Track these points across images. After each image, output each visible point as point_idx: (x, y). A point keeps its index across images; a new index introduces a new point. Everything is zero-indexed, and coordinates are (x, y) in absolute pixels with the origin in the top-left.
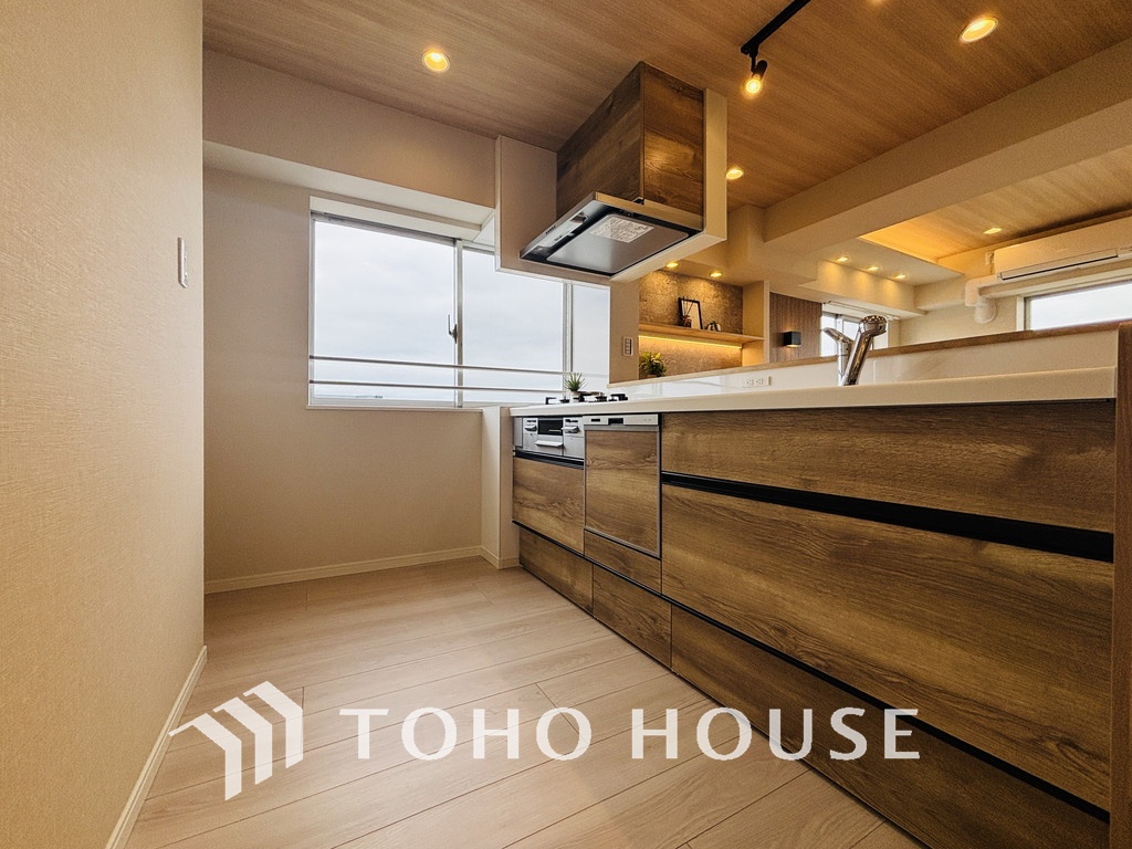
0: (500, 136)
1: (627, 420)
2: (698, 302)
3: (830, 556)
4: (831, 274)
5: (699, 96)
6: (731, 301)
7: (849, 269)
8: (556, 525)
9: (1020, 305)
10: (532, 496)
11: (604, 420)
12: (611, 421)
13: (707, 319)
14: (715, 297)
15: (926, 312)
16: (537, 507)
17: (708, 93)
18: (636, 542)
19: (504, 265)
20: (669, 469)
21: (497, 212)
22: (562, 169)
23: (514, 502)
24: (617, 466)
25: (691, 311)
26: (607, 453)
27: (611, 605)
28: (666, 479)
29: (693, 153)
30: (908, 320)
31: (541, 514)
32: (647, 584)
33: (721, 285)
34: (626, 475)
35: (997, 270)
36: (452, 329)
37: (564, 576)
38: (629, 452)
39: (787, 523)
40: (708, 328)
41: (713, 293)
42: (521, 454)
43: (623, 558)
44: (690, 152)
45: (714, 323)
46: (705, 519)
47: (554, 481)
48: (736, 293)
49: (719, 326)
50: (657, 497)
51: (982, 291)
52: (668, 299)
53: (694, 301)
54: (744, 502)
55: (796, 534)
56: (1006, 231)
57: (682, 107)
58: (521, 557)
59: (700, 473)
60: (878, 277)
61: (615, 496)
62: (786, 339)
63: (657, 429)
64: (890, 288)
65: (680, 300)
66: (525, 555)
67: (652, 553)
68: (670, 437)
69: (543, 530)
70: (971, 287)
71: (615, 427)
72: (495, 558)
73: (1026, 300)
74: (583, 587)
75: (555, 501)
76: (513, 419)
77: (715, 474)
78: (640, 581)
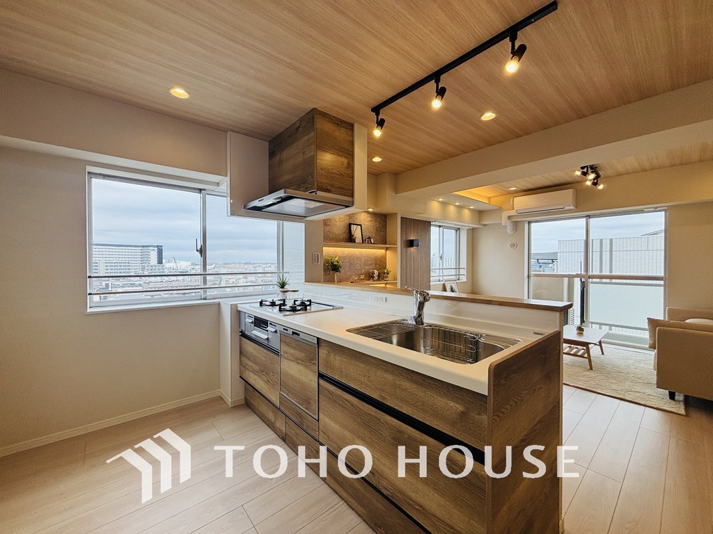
0: (229, 132)
1: (302, 336)
2: (361, 225)
3: (392, 438)
4: (435, 207)
5: (350, 127)
6: (380, 223)
7: (444, 204)
8: (264, 386)
9: (526, 226)
10: (250, 364)
11: (290, 332)
12: (294, 333)
13: (366, 234)
14: (370, 221)
15: (485, 225)
16: (254, 372)
17: (356, 126)
18: (307, 408)
19: (233, 213)
20: (323, 371)
21: (228, 179)
22: (272, 154)
23: (240, 364)
24: (297, 360)
25: (357, 232)
26: (292, 351)
27: (295, 439)
28: (321, 376)
29: (347, 161)
30: (476, 228)
31: (256, 377)
32: (312, 433)
33: (375, 215)
34: (301, 368)
35: (515, 209)
36: (199, 248)
37: (270, 416)
38: (303, 354)
39: (375, 417)
40: (366, 241)
41: (369, 219)
42: (243, 335)
43: (300, 416)
44: (345, 161)
45: (369, 238)
46: (339, 404)
47: (263, 358)
48: (382, 219)
49: (372, 240)
50: (316, 385)
51: (509, 217)
52: (342, 224)
53: (358, 225)
54: (357, 400)
55: (378, 423)
56: (519, 189)
57: (340, 134)
58: (245, 398)
59: (337, 377)
60: (460, 208)
61: (296, 378)
62: (411, 244)
63: (317, 346)
64: (466, 212)
65: (350, 225)
66: (248, 398)
67: (314, 416)
68: (323, 352)
69: (258, 387)
70: (505, 214)
71: (295, 336)
72: (229, 400)
73: (529, 223)
74: (280, 424)
75: (264, 371)
76: (239, 312)
77: (344, 381)
78: (309, 431)
